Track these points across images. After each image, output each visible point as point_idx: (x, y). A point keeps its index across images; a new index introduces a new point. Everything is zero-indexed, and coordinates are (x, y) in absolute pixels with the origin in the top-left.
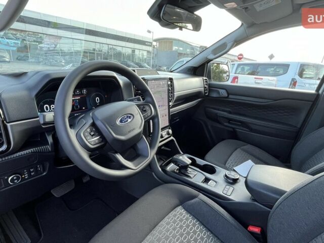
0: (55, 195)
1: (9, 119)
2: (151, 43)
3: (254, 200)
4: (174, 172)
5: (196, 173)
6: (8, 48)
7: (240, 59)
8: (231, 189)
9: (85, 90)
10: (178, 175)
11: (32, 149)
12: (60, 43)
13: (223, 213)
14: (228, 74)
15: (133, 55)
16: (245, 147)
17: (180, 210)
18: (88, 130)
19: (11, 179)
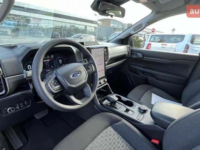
0: (37, 118)
1: (6, 75)
2: (97, 22)
3: (156, 124)
4: (107, 105)
5: (121, 106)
6: (9, 26)
7: (153, 31)
8: (142, 116)
9: (52, 56)
10: (110, 107)
11: (21, 93)
12: (40, 23)
13: (136, 131)
14: (143, 42)
15: (85, 30)
16: (153, 89)
17: (110, 129)
18: (53, 82)
19: (9, 109)
